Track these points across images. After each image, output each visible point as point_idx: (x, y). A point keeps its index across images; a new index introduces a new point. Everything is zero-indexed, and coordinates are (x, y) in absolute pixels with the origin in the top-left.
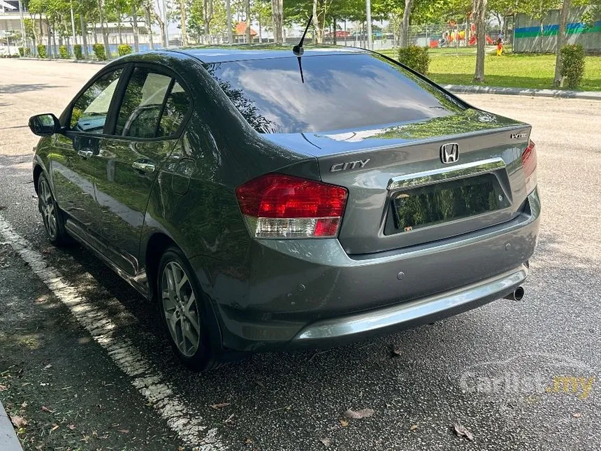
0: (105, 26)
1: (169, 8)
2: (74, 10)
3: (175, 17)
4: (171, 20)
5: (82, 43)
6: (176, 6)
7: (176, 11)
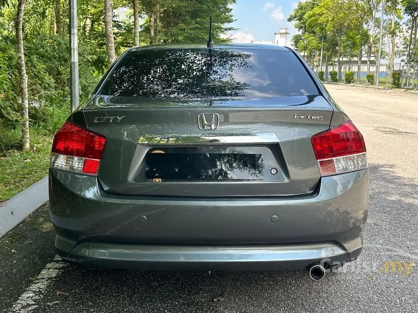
0: (341, 59)
1: (398, 47)
2: (323, 49)
3: (401, 54)
4: (398, 56)
5: (325, 71)
6: (403, 46)
7: (402, 49)
